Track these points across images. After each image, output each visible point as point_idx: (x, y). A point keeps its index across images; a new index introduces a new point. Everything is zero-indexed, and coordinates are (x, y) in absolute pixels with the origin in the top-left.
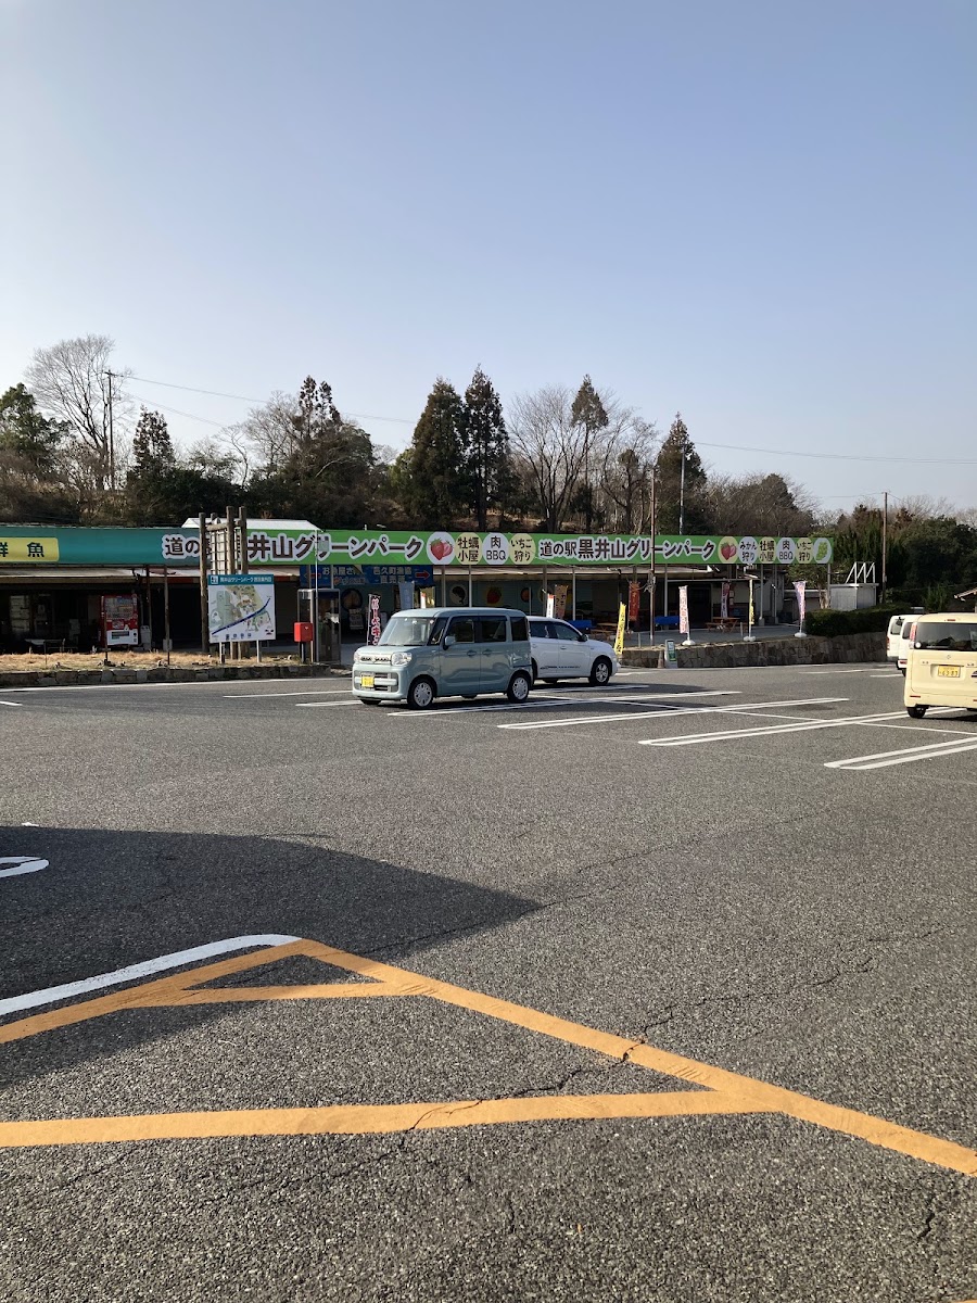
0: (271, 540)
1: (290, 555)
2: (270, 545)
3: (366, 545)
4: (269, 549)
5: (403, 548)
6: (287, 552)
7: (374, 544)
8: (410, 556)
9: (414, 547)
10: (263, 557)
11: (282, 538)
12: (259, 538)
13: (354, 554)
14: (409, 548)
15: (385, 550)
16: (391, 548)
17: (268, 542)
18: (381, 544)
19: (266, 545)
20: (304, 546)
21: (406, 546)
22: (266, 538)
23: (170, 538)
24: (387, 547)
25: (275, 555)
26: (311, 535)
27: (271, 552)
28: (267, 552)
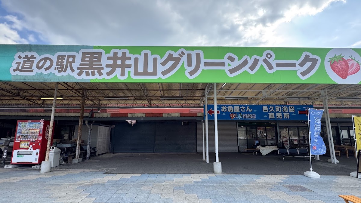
0: (133, 57)
1: (154, 73)
2: (132, 62)
3: (246, 62)
4: (129, 66)
5: (294, 65)
6: (150, 69)
7: (256, 61)
8: (303, 74)
9: (308, 64)
10: (123, 74)
11: (146, 55)
12: (120, 55)
13: (232, 71)
14: (302, 65)
15: (271, 68)
16: (278, 65)
17: (129, 58)
18: (265, 61)
19: (127, 62)
20: (171, 63)
21: (298, 62)
22: (128, 55)
23: (23, 55)
24: (273, 63)
25: (136, 73)
26: (179, 52)
27: (132, 69)
28: (127, 70)
